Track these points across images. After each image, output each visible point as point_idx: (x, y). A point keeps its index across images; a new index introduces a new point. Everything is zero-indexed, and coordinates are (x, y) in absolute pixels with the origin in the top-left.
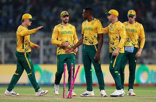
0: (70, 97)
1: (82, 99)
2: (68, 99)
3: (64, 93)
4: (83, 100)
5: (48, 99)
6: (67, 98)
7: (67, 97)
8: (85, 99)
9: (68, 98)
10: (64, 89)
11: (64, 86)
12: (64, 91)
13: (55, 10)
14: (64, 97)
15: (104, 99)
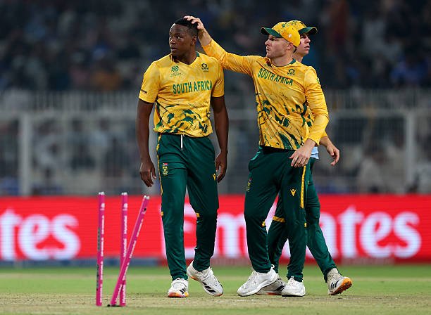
0: (118, 303)
1: (159, 309)
2: (111, 308)
3: (98, 290)
4: (160, 311)
5: (48, 309)
6: (109, 306)
7: (109, 303)
8: (167, 309)
9: (114, 305)
10: (99, 276)
11: (99, 268)
12: (99, 282)
13: (67, 19)
14: (98, 303)
15: (227, 308)
